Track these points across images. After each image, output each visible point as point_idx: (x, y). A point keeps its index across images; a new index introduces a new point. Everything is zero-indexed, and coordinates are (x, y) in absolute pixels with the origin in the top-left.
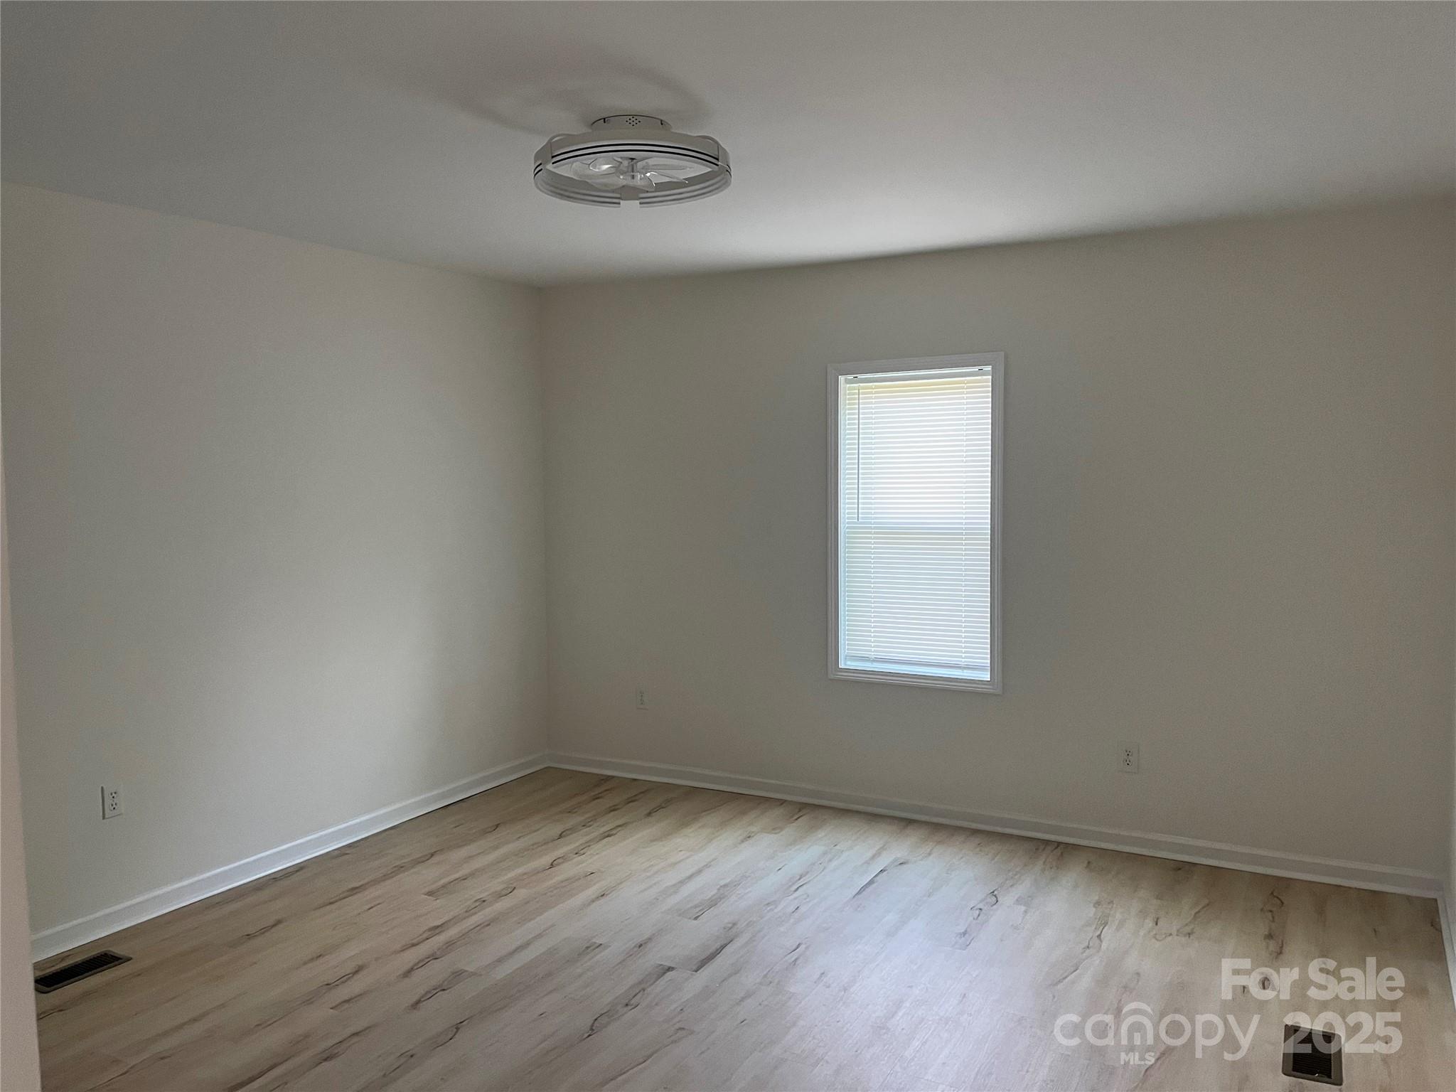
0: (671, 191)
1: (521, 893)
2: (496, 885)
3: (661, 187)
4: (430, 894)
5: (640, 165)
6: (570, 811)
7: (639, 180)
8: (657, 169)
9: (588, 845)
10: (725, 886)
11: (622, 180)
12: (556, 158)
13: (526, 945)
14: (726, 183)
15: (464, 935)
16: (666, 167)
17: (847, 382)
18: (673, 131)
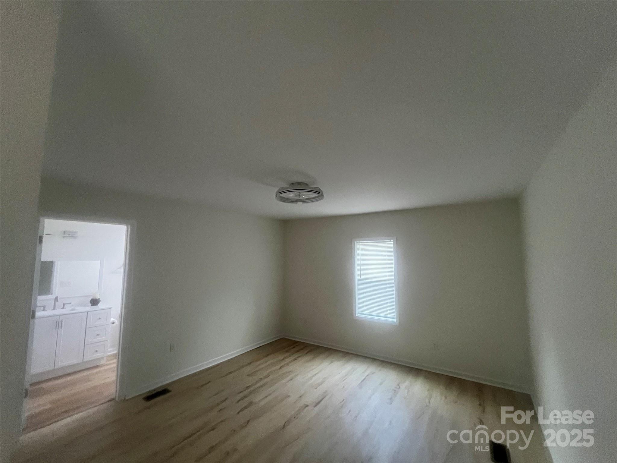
0: (309, 200)
1: (271, 377)
2: (266, 374)
3: (307, 199)
4: (248, 375)
5: (301, 194)
6: (287, 352)
7: (300, 198)
8: (305, 195)
9: (290, 362)
10: (325, 378)
11: (297, 198)
12: (280, 193)
13: (270, 394)
14: (322, 199)
15: (255, 389)
16: (308, 194)
17: (357, 243)
18: (310, 186)
